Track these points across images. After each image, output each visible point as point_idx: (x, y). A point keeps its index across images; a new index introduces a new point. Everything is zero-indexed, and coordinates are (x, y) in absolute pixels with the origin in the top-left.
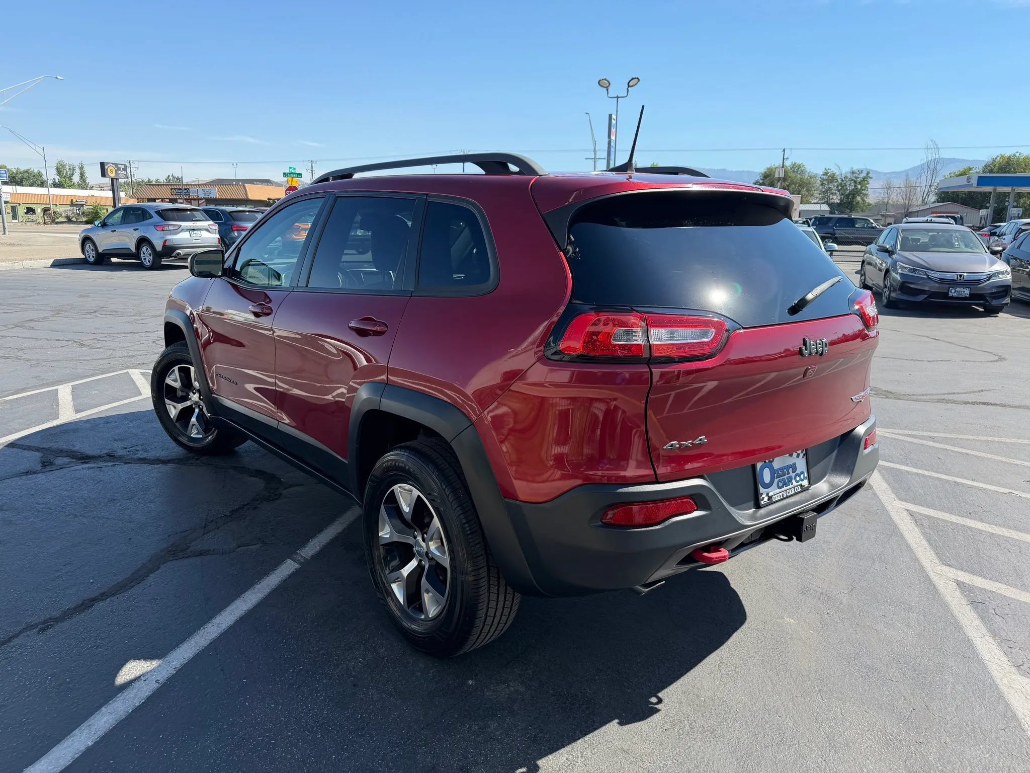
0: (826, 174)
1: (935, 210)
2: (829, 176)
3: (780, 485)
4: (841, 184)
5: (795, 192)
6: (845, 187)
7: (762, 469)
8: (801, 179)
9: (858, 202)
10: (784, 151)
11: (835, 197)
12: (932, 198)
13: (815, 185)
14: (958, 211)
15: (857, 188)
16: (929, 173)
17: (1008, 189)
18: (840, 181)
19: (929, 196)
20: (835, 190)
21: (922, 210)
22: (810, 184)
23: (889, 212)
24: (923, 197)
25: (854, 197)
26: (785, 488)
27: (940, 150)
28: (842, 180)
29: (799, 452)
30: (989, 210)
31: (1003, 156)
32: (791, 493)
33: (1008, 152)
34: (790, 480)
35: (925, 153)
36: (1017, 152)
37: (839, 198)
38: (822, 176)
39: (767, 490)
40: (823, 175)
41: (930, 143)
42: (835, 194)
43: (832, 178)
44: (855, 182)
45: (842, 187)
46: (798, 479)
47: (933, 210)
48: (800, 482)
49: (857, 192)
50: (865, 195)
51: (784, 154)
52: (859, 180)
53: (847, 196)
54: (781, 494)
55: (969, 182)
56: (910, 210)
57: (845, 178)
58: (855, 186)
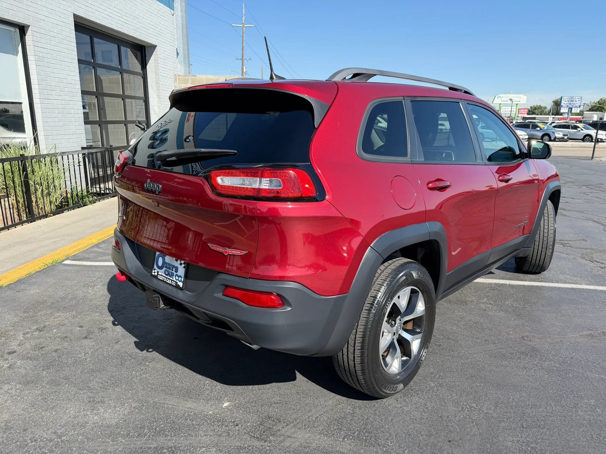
3: (167, 273)
7: (159, 257)
26: (168, 277)
29: (183, 262)
32: (168, 282)
34: (172, 275)
39: (159, 270)
46: (177, 278)
48: (177, 281)
54: (163, 278)
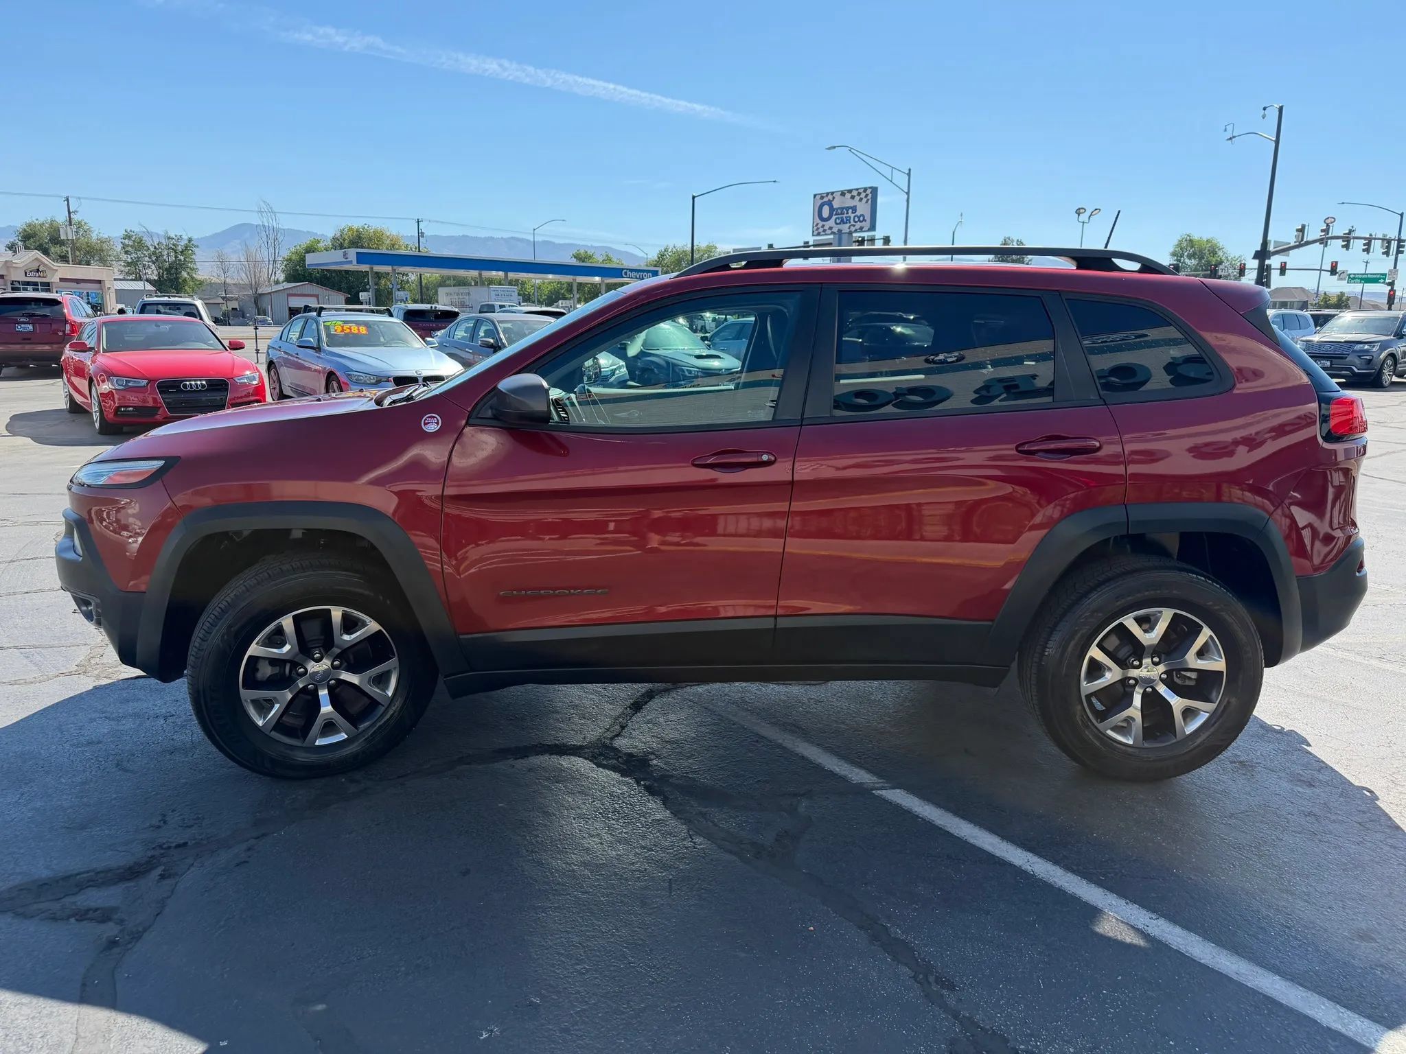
0: (128, 237)
1: (291, 292)
2: (134, 241)
4: (154, 253)
5: (83, 263)
6: (161, 258)
8: (87, 243)
9: (185, 280)
10: (68, 200)
11: (149, 271)
12: (281, 276)
13: (111, 253)
14: (317, 293)
15: (180, 260)
16: (269, 243)
17: (387, 269)
18: (152, 249)
19: (275, 273)
20: (148, 262)
21: (276, 292)
22: (102, 251)
23: (232, 293)
24: (268, 274)
25: (178, 273)
27: (277, 215)
28: (155, 248)
30: (370, 293)
31: (351, 229)
33: (357, 224)
35: (260, 218)
36: (366, 224)
37: (156, 272)
38: (123, 241)
40: (124, 239)
41: (263, 205)
42: (149, 267)
43: (139, 245)
44: (175, 252)
45: (157, 258)
47: (288, 292)
49: (181, 265)
50: (192, 269)
51: (68, 204)
52: (180, 248)
53: (168, 270)
55: (346, 259)
56: (260, 291)
57: (158, 244)
58: (176, 257)
